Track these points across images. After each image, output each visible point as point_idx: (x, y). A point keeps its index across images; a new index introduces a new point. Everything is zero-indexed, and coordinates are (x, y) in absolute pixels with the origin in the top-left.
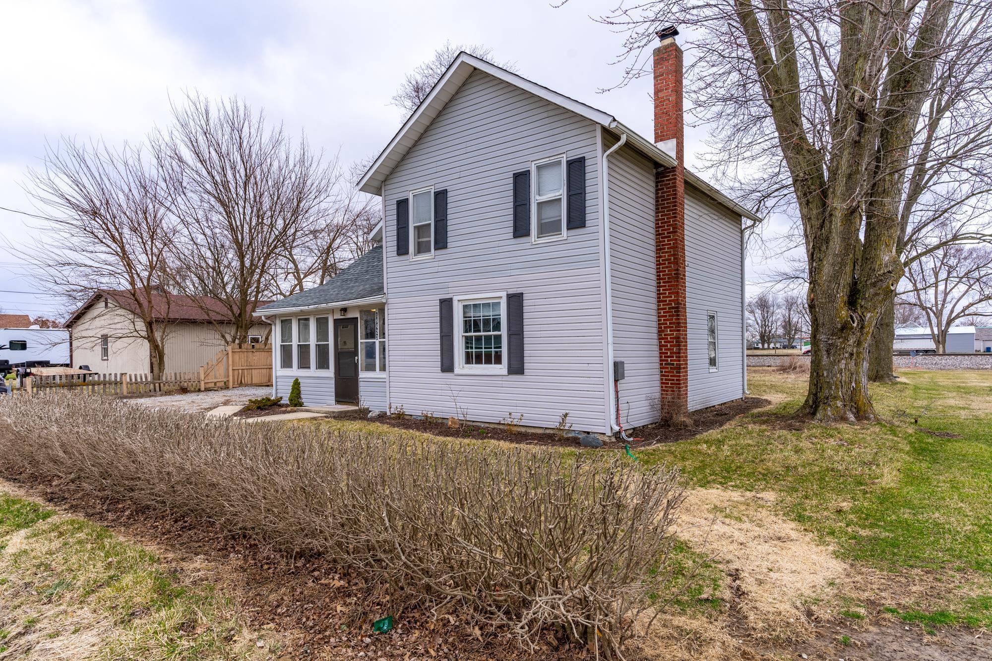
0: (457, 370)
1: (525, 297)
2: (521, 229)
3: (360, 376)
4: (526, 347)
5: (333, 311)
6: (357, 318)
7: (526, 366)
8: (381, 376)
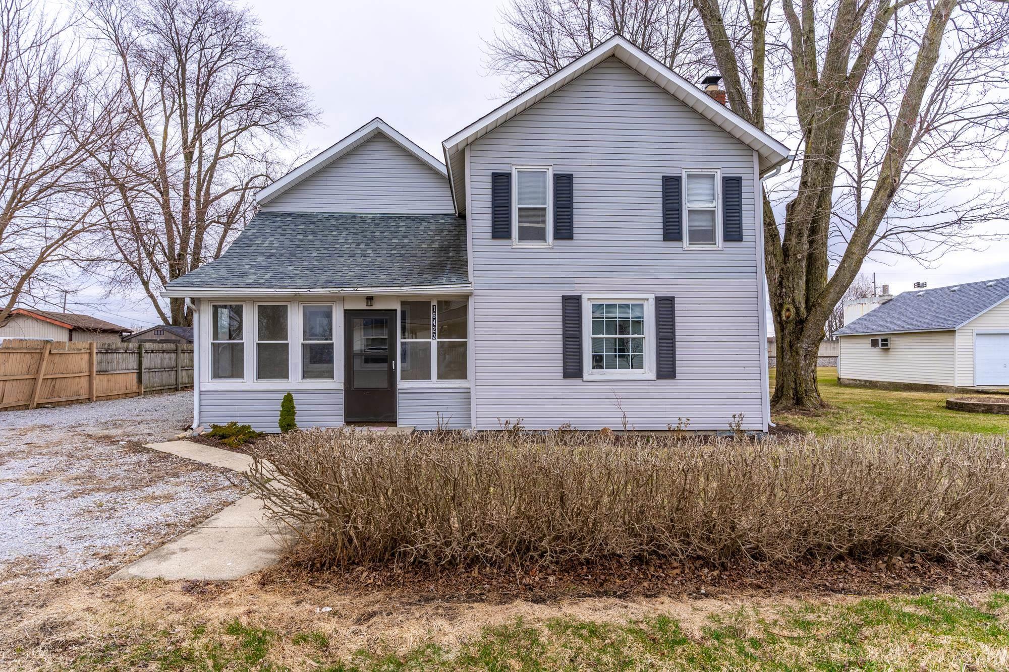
0: (586, 376)
1: (677, 301)
2: (672, 232)
3: (399, 386)
4: (678, 351)
5: (343, 299)
6: (396, 310)
7: (678, 370)
8: (440, 386)
